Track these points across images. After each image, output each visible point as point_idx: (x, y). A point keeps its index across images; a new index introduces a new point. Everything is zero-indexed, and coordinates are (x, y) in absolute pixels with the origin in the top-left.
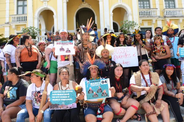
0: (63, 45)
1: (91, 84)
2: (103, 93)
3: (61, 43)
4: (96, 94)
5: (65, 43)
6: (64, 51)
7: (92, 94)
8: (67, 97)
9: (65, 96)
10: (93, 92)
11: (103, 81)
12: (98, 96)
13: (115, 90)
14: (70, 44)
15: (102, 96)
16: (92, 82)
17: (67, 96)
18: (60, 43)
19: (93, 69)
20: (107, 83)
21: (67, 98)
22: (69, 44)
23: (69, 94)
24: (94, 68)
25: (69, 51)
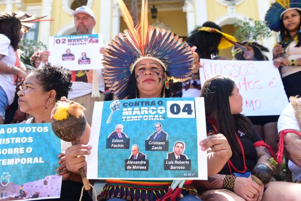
0: (72, 46)
1: (124, 114)
2: (172, 157)
3: (67, 41)
4: (141, 158)
5: (78, 40)
6: (73, 59)
7: (124, 151)
8: (21, 150)
9: (14, 146)
10: (127, 144)
11: (178, 107)
12: (147, 165)
13: (227, 151)
14: (90, 41)
15: (167, 167)
16: (131, 105)
17: (26, 145)
18: (65, 40)
19: (144, 69)
20: (192, 116)
21: (21, 156)
22: (87, 42)
23: (31, 140)
24: (148, 66)
25: (86, 59)
